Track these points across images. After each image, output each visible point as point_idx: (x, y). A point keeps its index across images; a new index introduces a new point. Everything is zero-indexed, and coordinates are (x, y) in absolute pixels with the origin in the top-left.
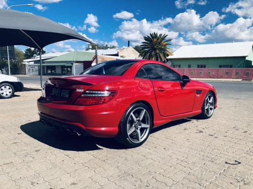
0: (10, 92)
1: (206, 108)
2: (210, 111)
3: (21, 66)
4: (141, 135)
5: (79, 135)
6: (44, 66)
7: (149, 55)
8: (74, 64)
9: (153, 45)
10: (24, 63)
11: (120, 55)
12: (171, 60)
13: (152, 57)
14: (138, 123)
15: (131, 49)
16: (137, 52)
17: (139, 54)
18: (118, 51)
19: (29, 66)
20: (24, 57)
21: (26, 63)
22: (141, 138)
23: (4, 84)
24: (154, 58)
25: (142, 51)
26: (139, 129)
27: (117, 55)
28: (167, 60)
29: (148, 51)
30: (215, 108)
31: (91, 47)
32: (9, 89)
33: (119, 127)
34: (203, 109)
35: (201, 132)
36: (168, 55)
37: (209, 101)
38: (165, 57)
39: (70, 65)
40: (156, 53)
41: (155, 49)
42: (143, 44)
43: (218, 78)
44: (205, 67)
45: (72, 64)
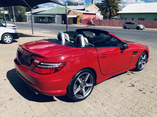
0: (10, 40)
1: (139, 64)
2: (142, 65)
3: (24, 16)
4: (85, 92)
5: (37, 94)
6: (37, 17)
7: (105, 10)
8: (56, 16)
9: (108, 3)
10: (25, 15)
11: (86, 10)
12: (120, 14)
13: (108, 12)
14: (83, 84)
15: (94, 5)
16: (97, 8)
17: (99, 9)
18: (85, 7)
19: (29, 16)
20: (25, 11)
21: (27, 15)
22: (85, 94)
23: (6, 34)
24: (108, 13)
25: (101, 7)
26: (84, 87)
27: (84, 10)
28: (118, 14)
29: (105, 7)
30: (146, 62)
31: (67, 4)
32: (10, 37)
33: (67, 89)
34: (137, 65)
35: (133, 86)
36: (118, 11)
37: (143, 59)
38: (116, 12)
39: (53, 16)
40: (110, 9)
41: (109, 7)
42: (101, 2)
43: (152, 28)
44: (144, 19)
45: (55, 16)
